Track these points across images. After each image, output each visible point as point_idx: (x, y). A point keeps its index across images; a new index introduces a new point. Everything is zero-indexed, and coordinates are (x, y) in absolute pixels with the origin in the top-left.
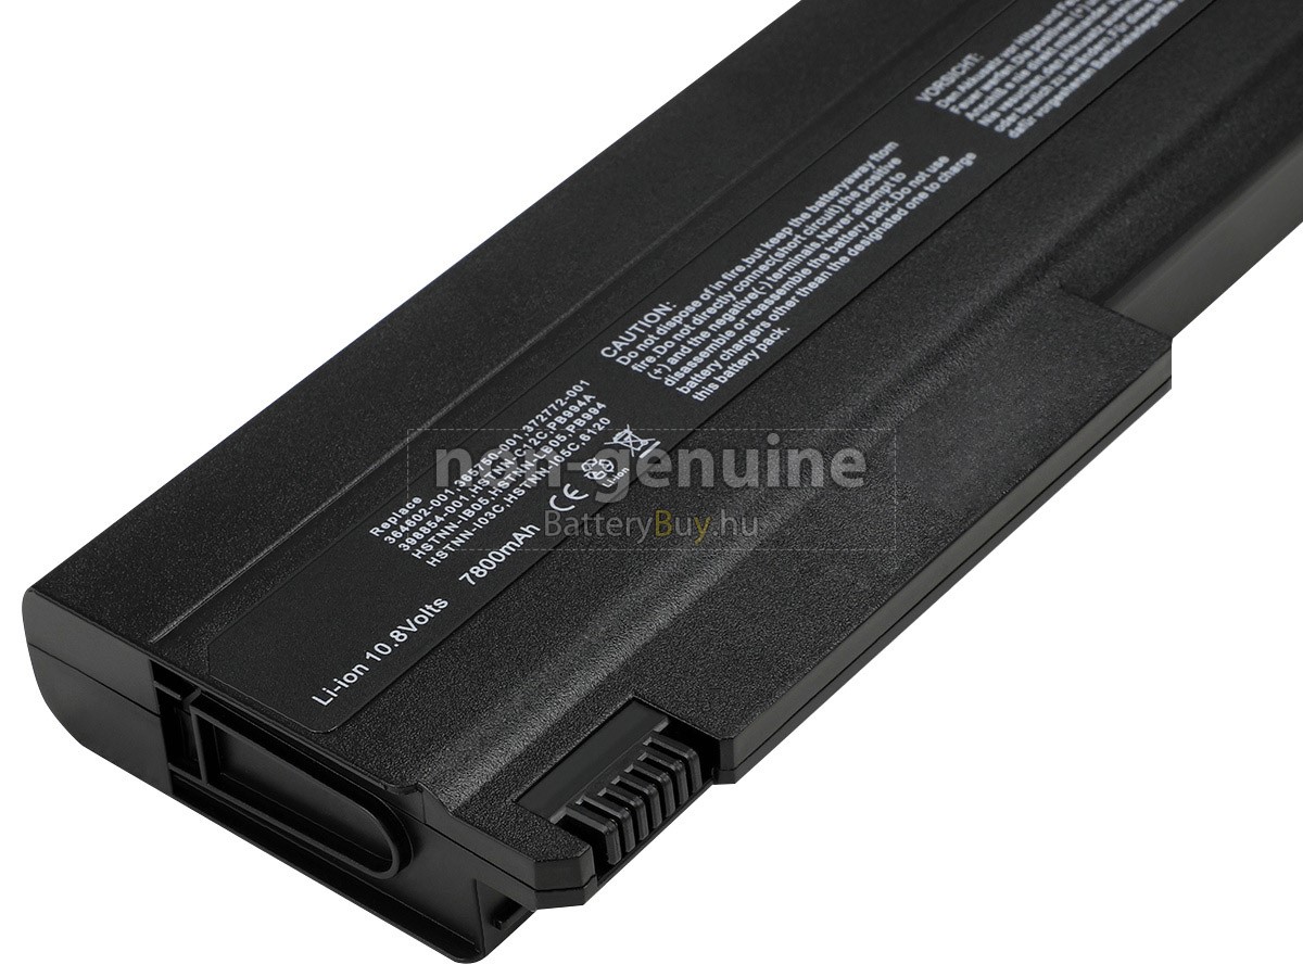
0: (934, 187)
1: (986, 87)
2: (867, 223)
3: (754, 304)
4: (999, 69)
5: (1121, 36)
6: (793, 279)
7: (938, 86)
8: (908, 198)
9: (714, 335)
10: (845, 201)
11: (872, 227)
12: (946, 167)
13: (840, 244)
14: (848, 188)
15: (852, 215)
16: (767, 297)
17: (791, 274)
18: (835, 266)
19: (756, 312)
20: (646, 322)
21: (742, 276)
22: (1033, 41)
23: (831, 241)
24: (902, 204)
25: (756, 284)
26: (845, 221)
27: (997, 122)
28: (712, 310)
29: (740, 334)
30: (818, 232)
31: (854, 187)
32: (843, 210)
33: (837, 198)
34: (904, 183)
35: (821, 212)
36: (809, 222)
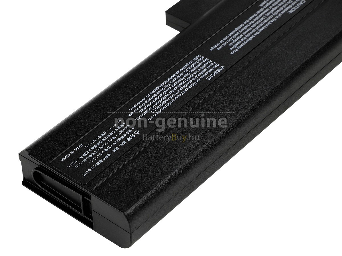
0: (221, 41)
1: (206, 69)
2: (239, 32)
3: (268, 12)
4: (202, 75)
5: (167, 84)
6: (258, 18)
7: (219, 70)
8: (228, 39)
9: (277, 5)
10: (245, 38)
11: (238, 31)
12: (218, 47)
13: (246, 27)
14: (244, 42)
15: (243, 34)
16: (264, 14)
17: (259, 20)
18: (247, 21)
19: (267, 10)
20: (295, 9)
21: (271, 19)
22: (192, 83)
23: (248, 28)
24: (230, 37)
25: (268, 17)
26: (245, 33)
27: (204, 59)
28: (278, 11)
29: (271, 5)
30: (252, 30)
31: (243, 42)
32: (245, 36)
33: (247, 39)
34: (229, 43)
35: (251, 35)
36: (254, 33)
